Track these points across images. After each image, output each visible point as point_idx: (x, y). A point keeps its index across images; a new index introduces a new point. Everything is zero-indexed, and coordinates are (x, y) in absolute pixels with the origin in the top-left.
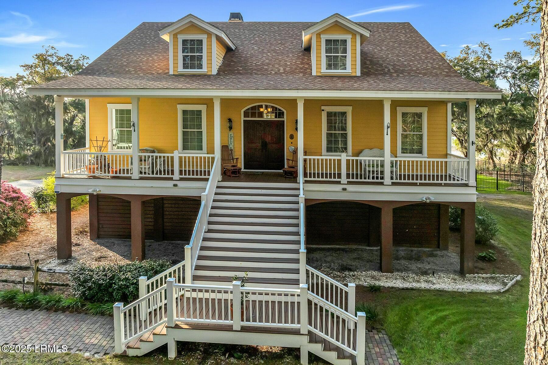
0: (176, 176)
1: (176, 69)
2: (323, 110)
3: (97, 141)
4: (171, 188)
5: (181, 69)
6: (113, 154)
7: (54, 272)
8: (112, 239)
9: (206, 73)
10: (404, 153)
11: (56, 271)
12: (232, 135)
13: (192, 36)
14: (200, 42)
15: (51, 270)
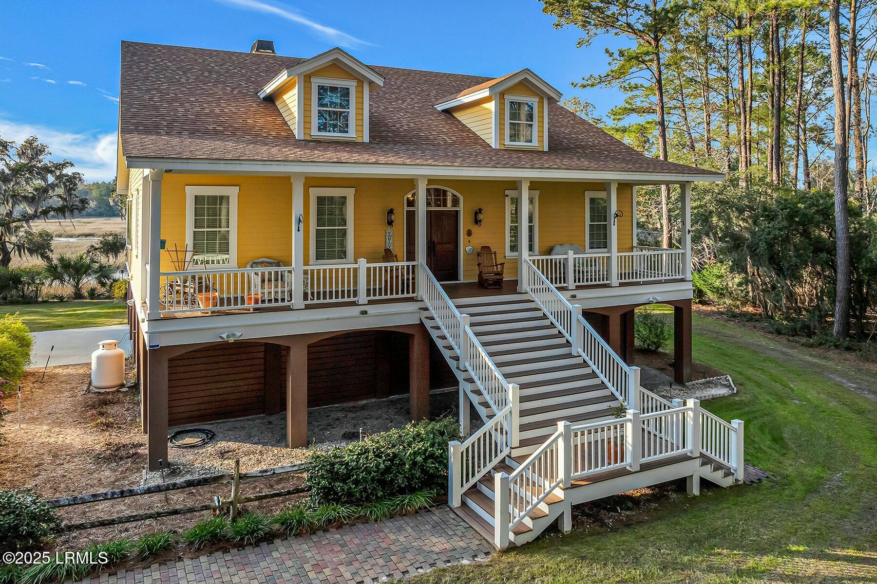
0: (362, 298)
1: (308, 131)
2: (507, 196)
3: (176, 251)
4: (356, 317)
5: (315, 132)
6: (186, 274)
7: (274, 473)
8: (187, 425)
9: (355, 139)
10: (592, 248)
11: (277, 472)
12: (391, 234)
13: (334, 81)
14: (346, 93)
15: (266, 471)
